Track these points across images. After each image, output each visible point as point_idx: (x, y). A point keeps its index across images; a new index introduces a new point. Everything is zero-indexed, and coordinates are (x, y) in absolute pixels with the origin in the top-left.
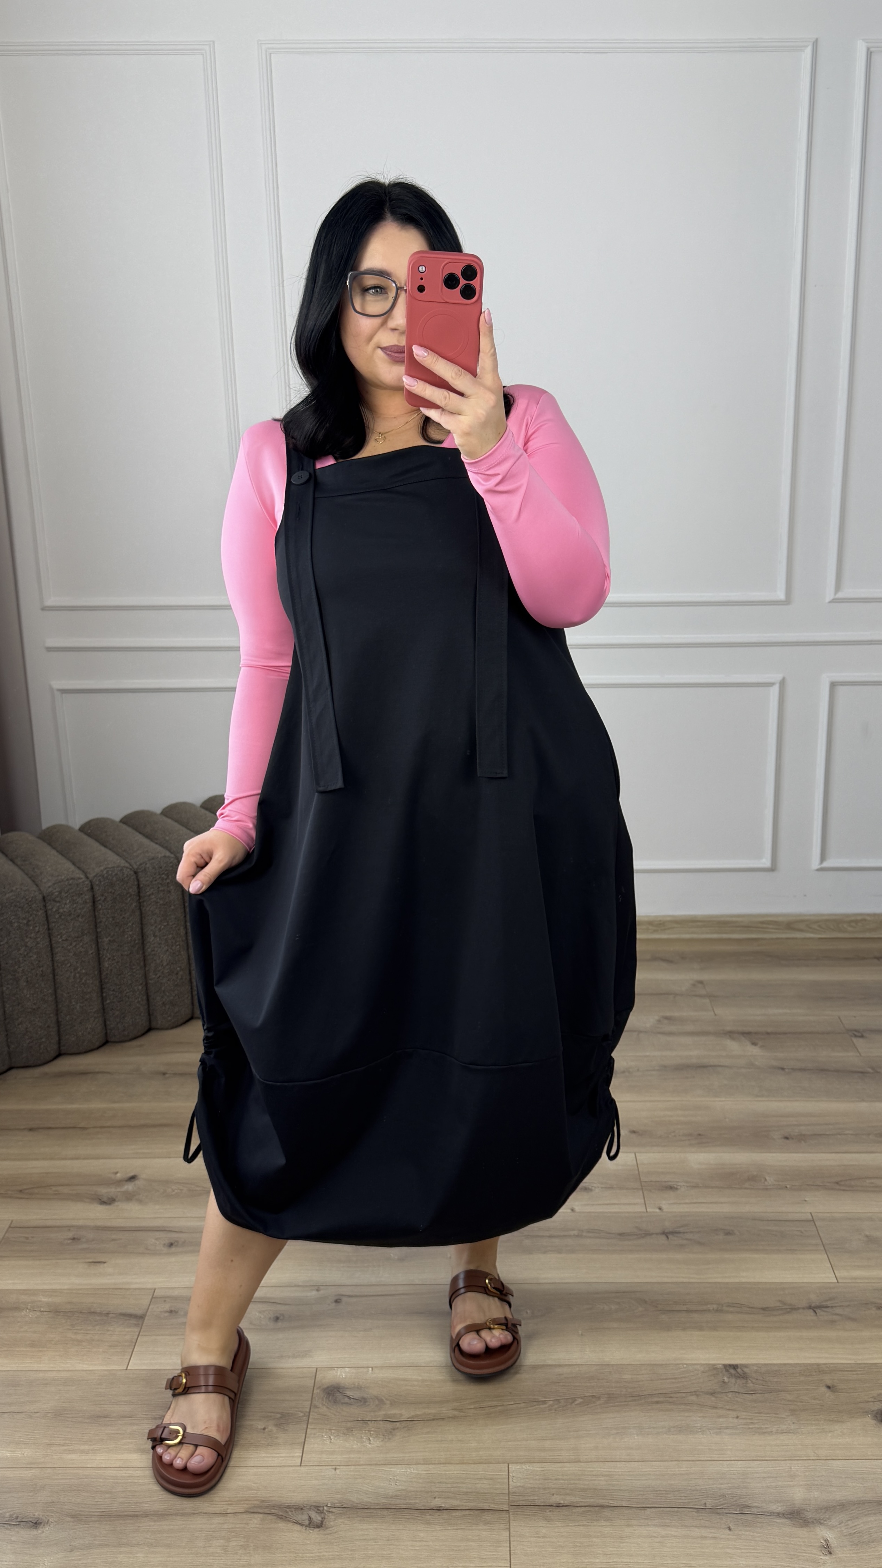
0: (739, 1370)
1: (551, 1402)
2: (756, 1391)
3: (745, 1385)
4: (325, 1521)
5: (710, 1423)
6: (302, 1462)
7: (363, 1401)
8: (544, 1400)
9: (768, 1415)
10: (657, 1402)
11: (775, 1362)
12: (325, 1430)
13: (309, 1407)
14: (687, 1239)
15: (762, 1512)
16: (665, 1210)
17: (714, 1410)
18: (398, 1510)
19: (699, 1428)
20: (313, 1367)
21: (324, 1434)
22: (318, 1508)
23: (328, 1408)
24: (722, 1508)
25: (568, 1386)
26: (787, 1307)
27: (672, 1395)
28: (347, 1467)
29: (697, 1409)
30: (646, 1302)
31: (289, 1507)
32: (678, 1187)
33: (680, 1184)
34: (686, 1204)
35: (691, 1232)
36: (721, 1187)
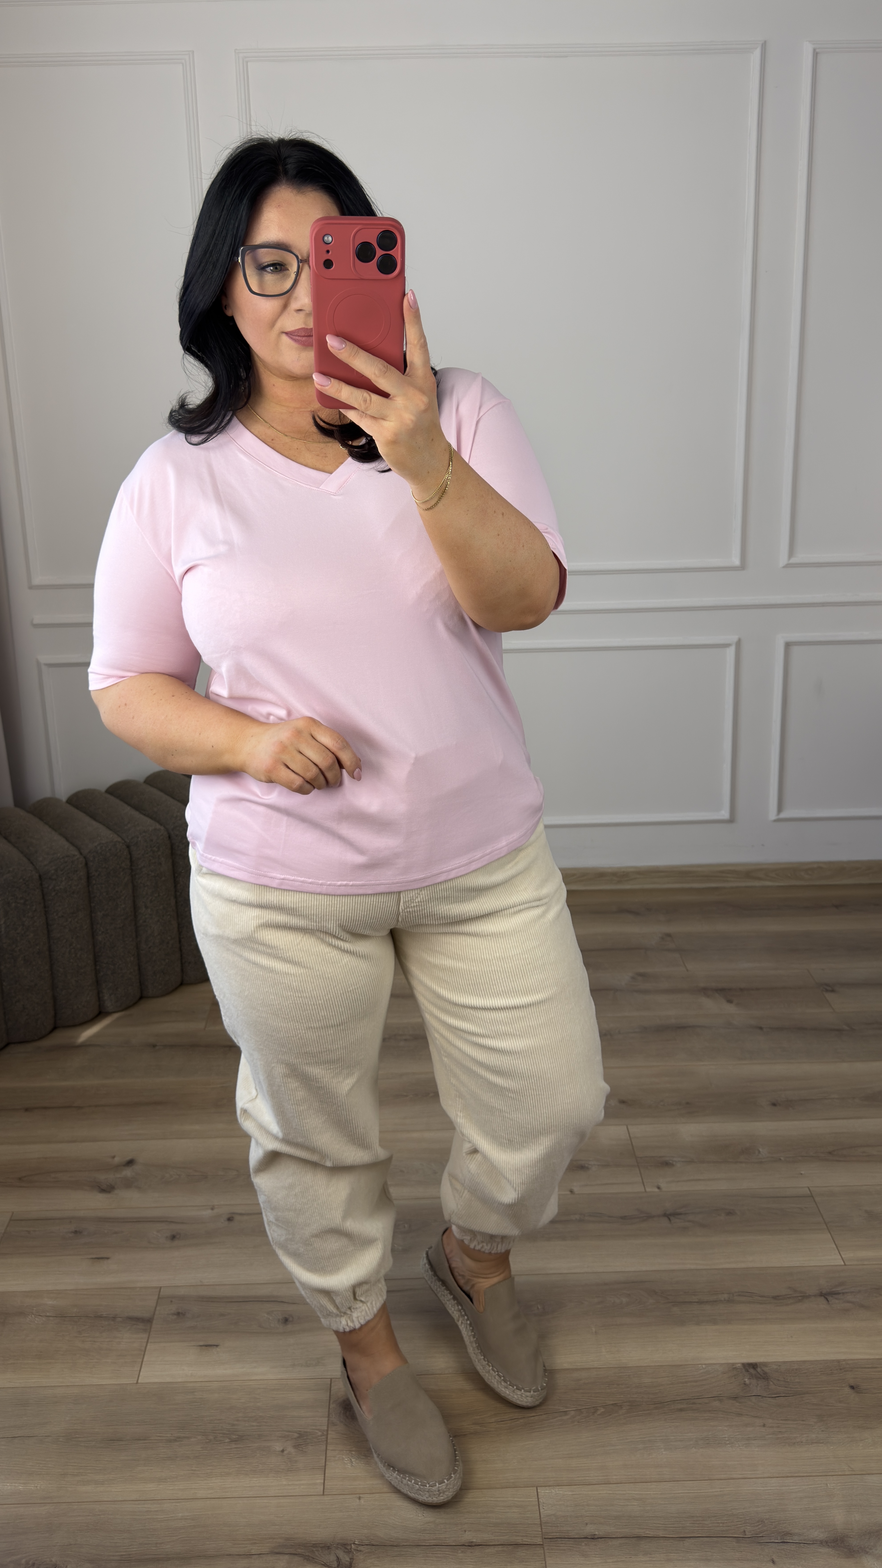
0: (759, 1369)
1: (573, 1413)
2: (779, 1394)
3: (766, 1386)
4: (354, 1561)
5: (738, 1433)
6: (325, 1491)
8: (565, 1410)
9: (795, 1422)
10: (681, 1410)
11: (794, 1359)
12: (345, 1452)
13: (327, 1424)
14: (689, 1221)
15: (805, 1540)
16: (664, 1190)
17: (740, 1418)
18: (427, 1547)
19: (727, 1439)
20: (329, 1377)
21: (344, 1457)
22: (345, 1546)
23: (347, 1425)
24: (763, 1537)
25: (588, 1393)
26: (798, 1294)
27: (695, 1401)
28: (371, 1496)
29: (722, 1417)
30: (656, 1293)
31: (315, 1545)
32: (674, 1163)
33: (675, 1159)
34: (684, 1181)
35: (693, 1213)
36: (716, 1162)
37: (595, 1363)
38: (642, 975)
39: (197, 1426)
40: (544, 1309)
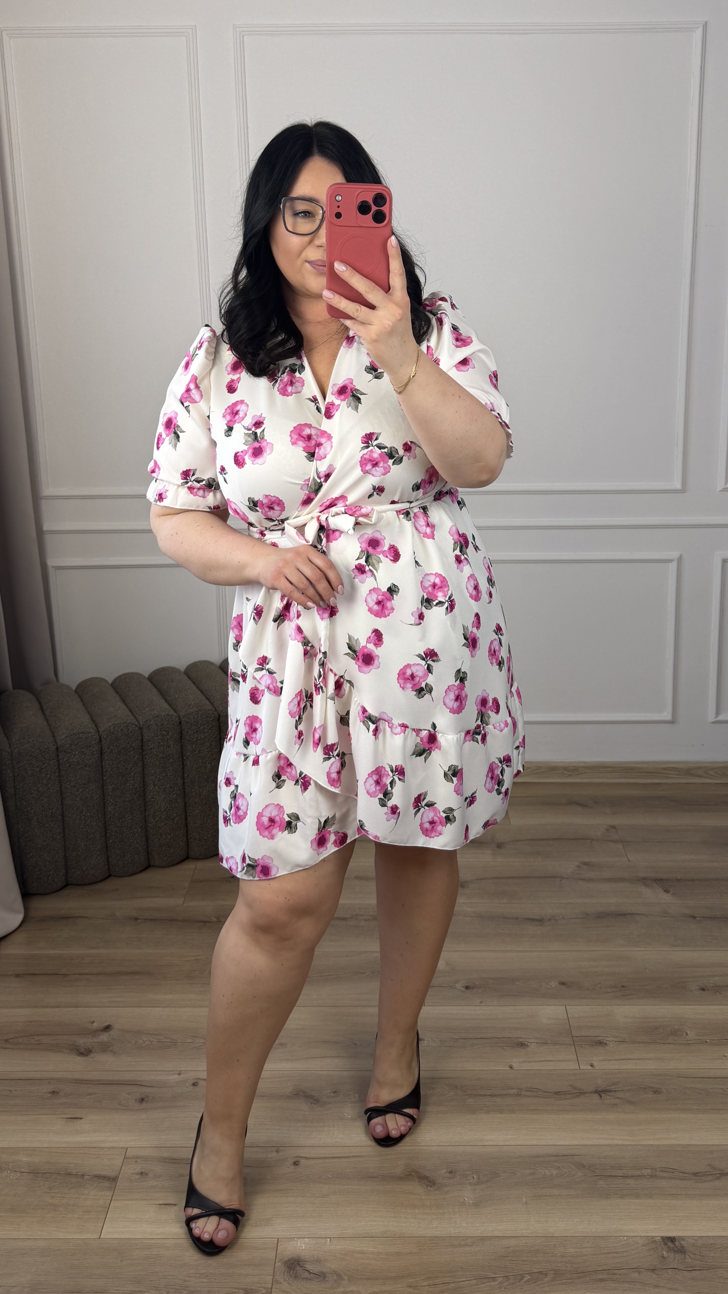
0: (677, 1243)
1: (500, 1279)
2: (694, 1267)
3: (683, 1260)
7: (322, 1276)
8: (494, 1276)
10: (602, 1280)
11: (710, 1234)
13: (271, 1282)
14: (618, 1098)
16: (597, 1067)
17: (657, 1290)
20: (276, 1237)
23: (290, 1284)
25: (516, 1260)
26: (719, 1172)
27: (615, 1271)
29: (640, 1288)
30: (584, 1166)
32: (608, 1042)
33: (608, 1039)
34: (615, 1060)
35: (622, 1091)
36: (646, 1043)
37: (524, 1231)
38: (585, 864)
39: (152, 1281)
40: (479, 1179)
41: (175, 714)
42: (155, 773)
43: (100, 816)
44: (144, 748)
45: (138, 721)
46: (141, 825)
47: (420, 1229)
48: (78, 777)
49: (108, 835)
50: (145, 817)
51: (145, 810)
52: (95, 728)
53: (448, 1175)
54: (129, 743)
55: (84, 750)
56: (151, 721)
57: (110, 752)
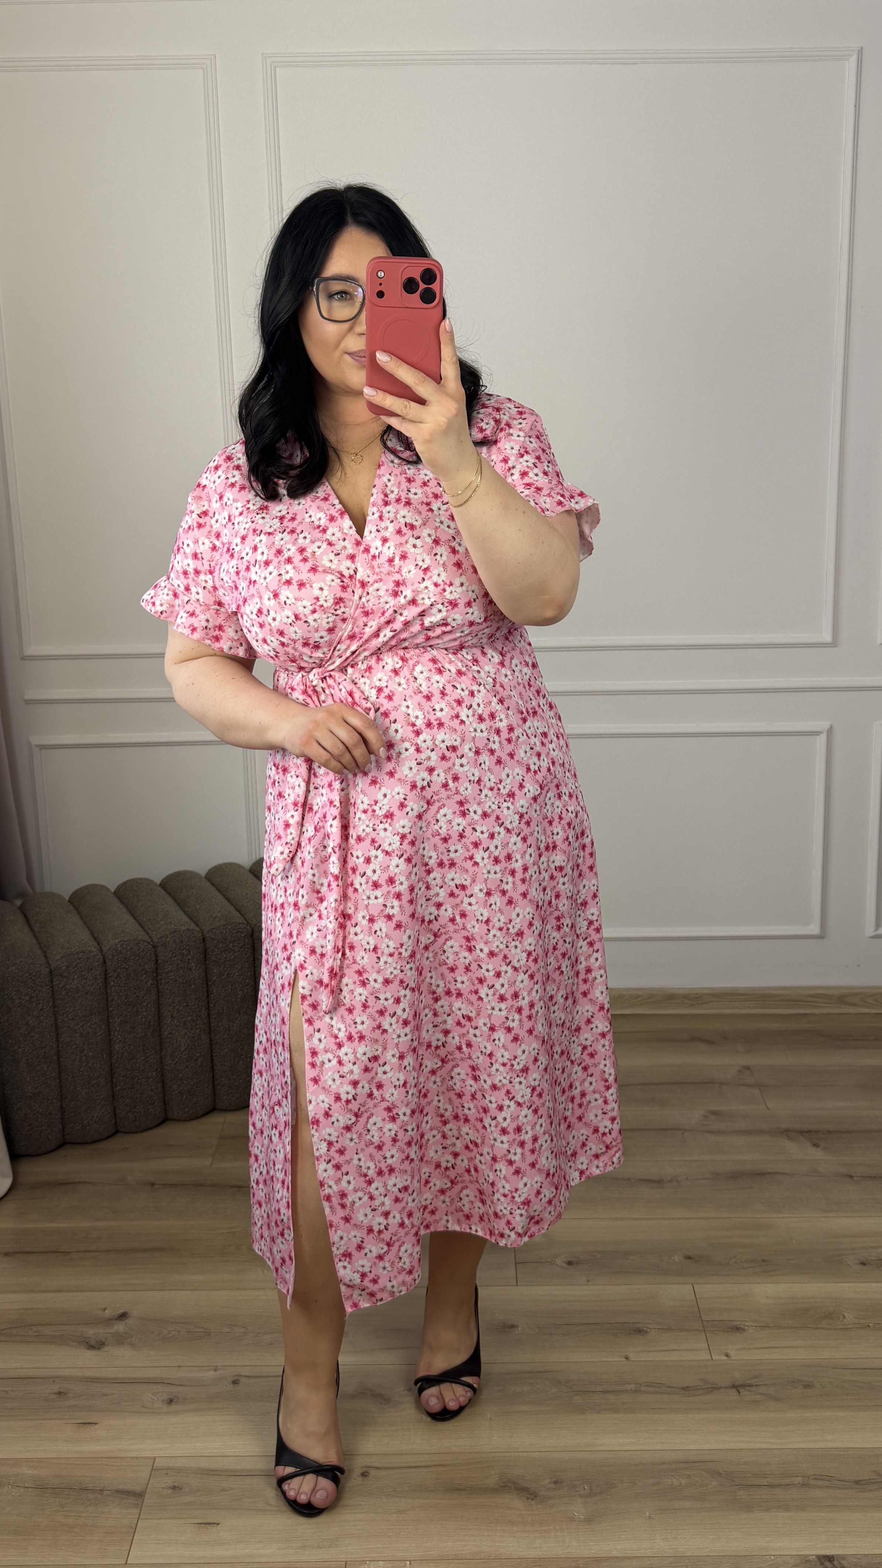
11: (877, 1552)
14: (761, 1394)
16: (733, 1358)
30: (720, 1474)
32: (746, 1328)
33: (747, 1324)
34: (755, 1348)
35: (765, 1385)
36: (795, 1328)
37: (647, 1551)
38: (713, 1113)
40: (591, 1489)
41: (197, 929)
42: (173, 1003)
43: (105, 1056)
44: (159, 971)
45: (150, 937)
46: (156, 1068)
47: (521, 1550)
48: (78, 1008)
49: (114, 1080)
50: (162, 1058)
51: (161, 1050)
52: (97, 946)
53: (553, 1486)
54: (140, 965)
55: (84, 974)
56: (167, 937)
57: (118, 976)
